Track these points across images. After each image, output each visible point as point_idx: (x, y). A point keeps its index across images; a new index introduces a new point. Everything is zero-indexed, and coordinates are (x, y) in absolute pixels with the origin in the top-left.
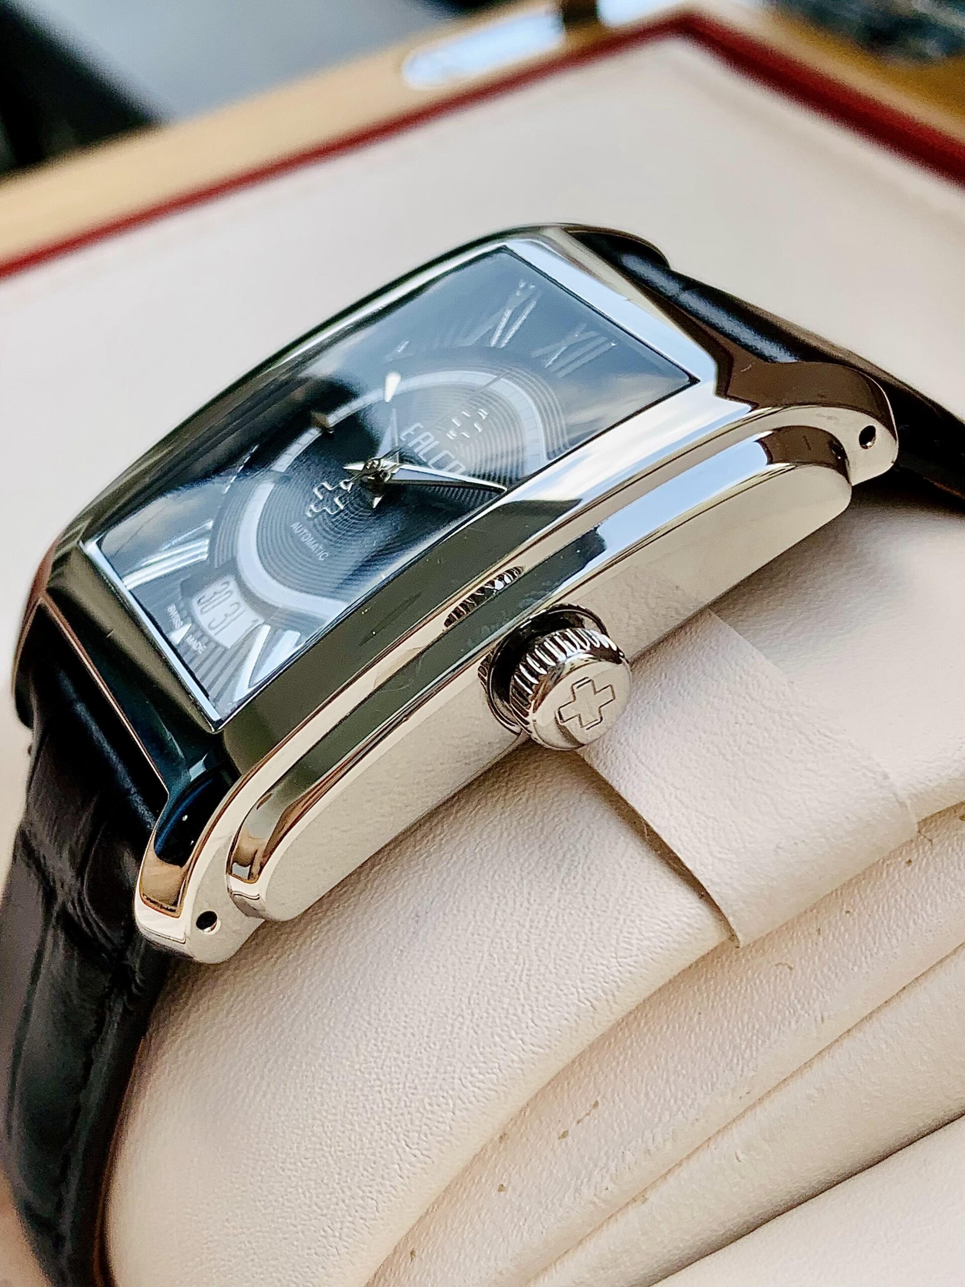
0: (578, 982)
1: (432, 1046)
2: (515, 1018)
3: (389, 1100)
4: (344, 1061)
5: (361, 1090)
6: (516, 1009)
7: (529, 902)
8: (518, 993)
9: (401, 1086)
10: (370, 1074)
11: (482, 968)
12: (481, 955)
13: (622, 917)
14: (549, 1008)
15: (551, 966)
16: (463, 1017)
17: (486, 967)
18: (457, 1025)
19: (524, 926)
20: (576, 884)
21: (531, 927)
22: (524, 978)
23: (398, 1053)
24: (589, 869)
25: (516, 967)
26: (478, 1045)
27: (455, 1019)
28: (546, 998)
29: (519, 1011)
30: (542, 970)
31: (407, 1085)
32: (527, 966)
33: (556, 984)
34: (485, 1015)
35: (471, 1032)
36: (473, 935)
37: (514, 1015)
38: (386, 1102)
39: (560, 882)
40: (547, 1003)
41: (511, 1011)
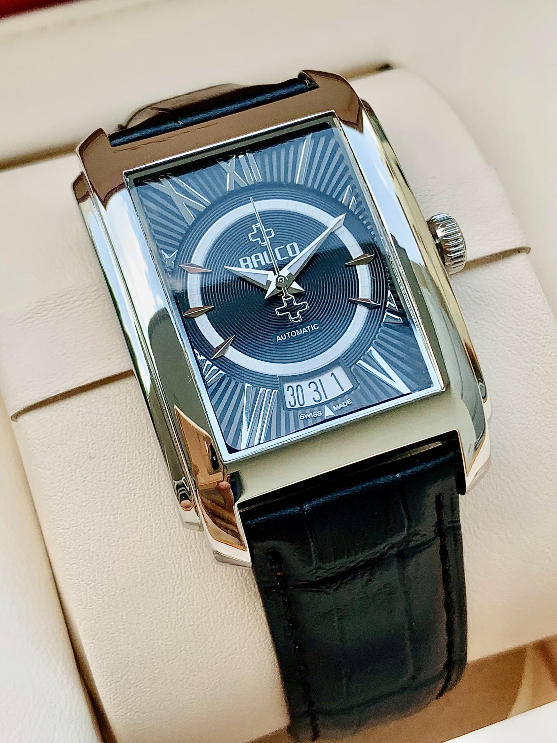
0: (542, 312)
1: (540, 386)
2: (547, 344)
3: (554, 414)
4: (523, 432)
5: (541, 427)
6: (543, 342)
7: (490, 322)
8: (536, 339)
9: (551, 406)
10: (536, 420)
11: (514, 352)
12: (507, 351)
13: (517, 285)
14: (549, 328)
15: (529, 321)
16: (534, 367)
17: (515, 350)
18: (536, 371)
19: (502, 328)
20: (491, 300)
21: (504, 325)
22: (530, 334)
23: (534, 403)
24: (485, 292)
25: (522, 337)
26: (552, 364)
27: (533, 371)
28: (544, 327)
29: (545, 341)
30: (529, 325)
31: (552, 402)
32: (524, 332)
33: (539, 321)
34: (539, 357)
35: (543, 365)
36: (495, 352)
37: (545, 343)
38: (554, 415)
39: (486, 306)
40: (546, 328)
41: (543, 344)
